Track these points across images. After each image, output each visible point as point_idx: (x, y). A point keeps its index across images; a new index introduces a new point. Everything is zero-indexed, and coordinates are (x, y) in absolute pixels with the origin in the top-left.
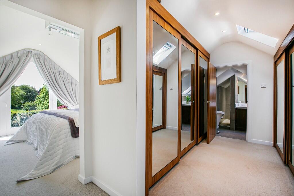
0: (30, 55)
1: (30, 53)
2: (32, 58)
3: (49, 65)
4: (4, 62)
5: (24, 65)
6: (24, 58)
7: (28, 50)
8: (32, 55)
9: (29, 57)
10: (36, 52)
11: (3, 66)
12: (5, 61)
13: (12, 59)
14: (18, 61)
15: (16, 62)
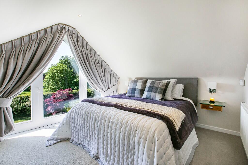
0: (64, 32)
1: (63, 29)
2: (66, 35)
3: (82, 44)
4: (37, 38)
5: (58, 43)
6: (58, 35)
7: (62, 26)
8: (65, 32)
9: (63, 34)
10: (70, 28)
11: (37, 43)
12: (39, 38)
13: (46, 35)
14: (52, 38)
15: (49, 39)
